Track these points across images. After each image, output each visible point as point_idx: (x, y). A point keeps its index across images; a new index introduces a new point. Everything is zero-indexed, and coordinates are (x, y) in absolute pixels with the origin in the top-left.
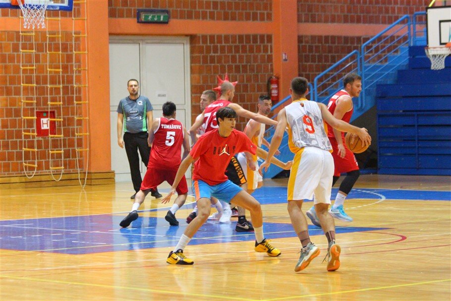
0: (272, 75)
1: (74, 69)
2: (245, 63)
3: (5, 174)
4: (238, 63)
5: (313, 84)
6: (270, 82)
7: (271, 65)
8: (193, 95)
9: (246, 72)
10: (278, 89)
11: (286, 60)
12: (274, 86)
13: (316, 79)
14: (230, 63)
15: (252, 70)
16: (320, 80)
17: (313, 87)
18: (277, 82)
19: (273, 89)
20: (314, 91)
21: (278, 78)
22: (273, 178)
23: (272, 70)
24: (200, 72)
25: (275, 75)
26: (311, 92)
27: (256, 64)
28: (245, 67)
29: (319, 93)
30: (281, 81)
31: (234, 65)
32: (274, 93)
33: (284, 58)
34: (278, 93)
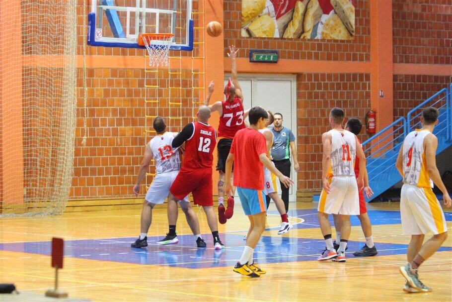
0: (370, 110)
1: (193, 102)
2: (345, 99)
3: (130, 196)
4: (339, 99)
5: (406, 119)
6: (368, 116)
7: (369, 101)
8: (299, 127)
9: (347, 107)
10: (375, 122)
11: (382, 96)
12: (372, 120)
13: (409, 114)
14: (333, 99)
15: (352, 105)
16: (413, 115)
17: (407, 121)
18: (374, 116)
19: (370, 122)
20: (407, 124)
21: (375, 113)
22: (369, 202)
23: (370, 105)
24: (306, 106)
25: (372, 110)
26: (405, 125)
27: (355, 100)
28: (345, 102)
29: (411, 127)
30: (378, 115)
31: (336, 100)
32: (372, 126)
33: (381, 95)
34: (375, 126)
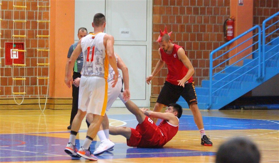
0: (229, 17)
2: (203, 6)
4: (196, 6)
5: (261, 27)
6: (227, 23)
7: (228, 9)
8: (154, 33)
9: (204, 14)
10: (233, 30)
11: (241, 4)
12: (230, 27)
13: (264, 22)
14: (190, 6)
15: (210, 12)
16: (268, 23)
17: (262, 30)
18: (233, 24)
19: (228, 29)
20: (262, 32)
21: (234, 20)
22: (220, 109)
23: (229, 13)
24: (161, 13)
25: (231, 17)
26: (259, 33)
27: (213, 7)
28: (203, 10)
29: (267, 35)
30: (236, 23)
31: (193, 7)
32: (230, 33)
33: (240, 2)
34: (233, 34)
